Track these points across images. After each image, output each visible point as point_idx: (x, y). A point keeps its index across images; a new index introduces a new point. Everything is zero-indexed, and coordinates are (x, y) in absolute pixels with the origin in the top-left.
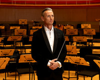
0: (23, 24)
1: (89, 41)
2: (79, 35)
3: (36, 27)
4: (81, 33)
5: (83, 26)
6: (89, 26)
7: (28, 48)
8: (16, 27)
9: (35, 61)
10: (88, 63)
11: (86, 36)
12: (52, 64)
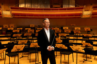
1: (67, 36)
2: (62, 33)
4: (63, 31)
5: (64, 28)
6: (67, 28)
7: (35, 39)
8: (28, 28)
9: (38, 46)
11: (66, 33)
12: (49, 48)
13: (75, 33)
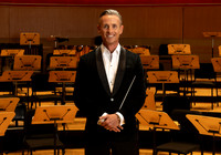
0: (30, 43)
3: (62, 51)
8: (16, 51)
10: (177, 123)
11: (179, 71)
13: (216, 68)
